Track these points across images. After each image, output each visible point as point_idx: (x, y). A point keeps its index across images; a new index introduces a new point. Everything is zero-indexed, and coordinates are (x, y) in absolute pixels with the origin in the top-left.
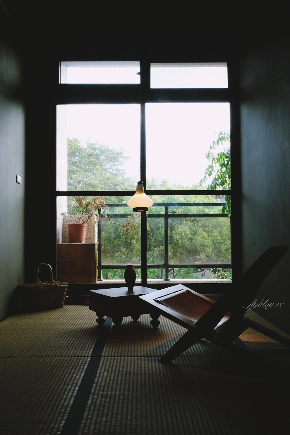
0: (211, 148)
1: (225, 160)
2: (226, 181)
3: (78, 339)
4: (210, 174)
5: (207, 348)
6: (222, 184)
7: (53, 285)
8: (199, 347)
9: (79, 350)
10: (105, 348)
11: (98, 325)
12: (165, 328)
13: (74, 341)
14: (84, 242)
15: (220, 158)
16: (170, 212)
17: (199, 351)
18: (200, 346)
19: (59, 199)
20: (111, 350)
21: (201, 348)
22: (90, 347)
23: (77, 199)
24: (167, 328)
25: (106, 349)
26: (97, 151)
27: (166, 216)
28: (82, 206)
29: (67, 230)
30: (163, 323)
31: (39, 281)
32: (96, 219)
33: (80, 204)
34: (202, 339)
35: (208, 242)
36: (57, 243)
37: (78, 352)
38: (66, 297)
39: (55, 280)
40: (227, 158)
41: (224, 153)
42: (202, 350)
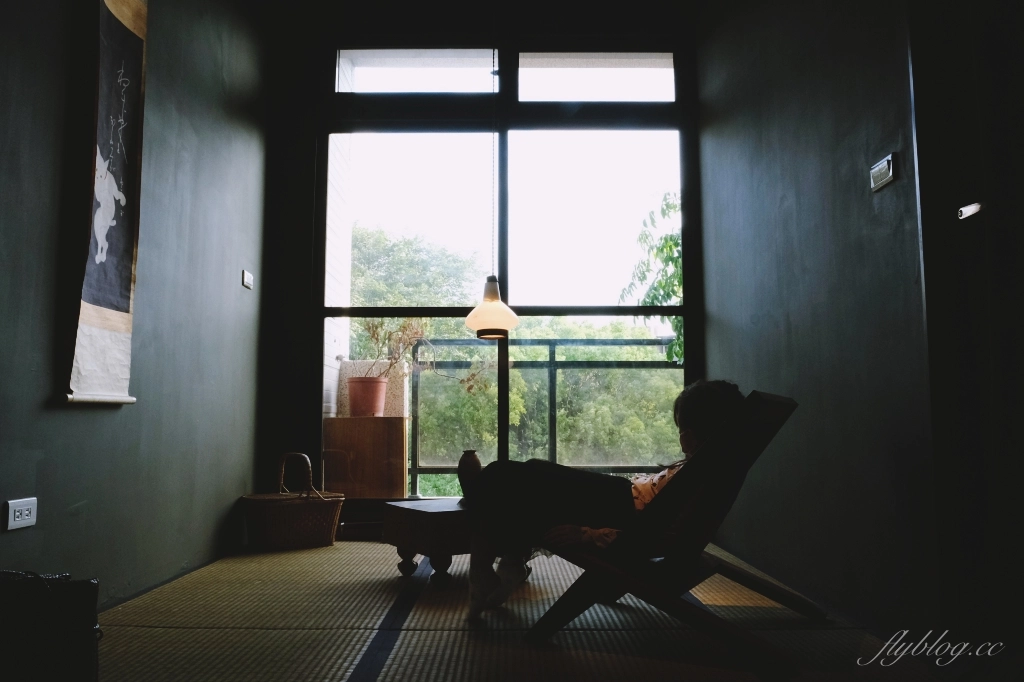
0: (645, 225)
1: (675, 250)
2: (674, 292)
3: (355, 599)
4: (643, 278)
5: (627, 615)
6: (668, 296)
7: (313, 498)
8: (611, 616)
9: (356, 617)
10: (411, 614)
11: (401, 575)
12: (541, 582)
13: (347, 601)
14: (380, 414)
15: (664, 247)
16: (560, 358)
17: (610, 620)
18: (612, 612)
19: (329, 322)
20: (422, 619)
21: (614, 616)
22: (379, 612)
23: (368, 325)
24: (547, 582)
25: (415, 614)
26: (424, 256)
27: (553, 365)
28: (377, 339)
29: (346, 392)
30: (539, 574)
31: (284, 491)
32: (406, 366)
33: (373, 336)
34: (618, 601)
35: (644, 439)
36: (324, 416)
37: (354, 620)
38: (339, 526)
39: (320, 489)
40: (677, 245)
41: (671, 236)
42: (616, 619)
